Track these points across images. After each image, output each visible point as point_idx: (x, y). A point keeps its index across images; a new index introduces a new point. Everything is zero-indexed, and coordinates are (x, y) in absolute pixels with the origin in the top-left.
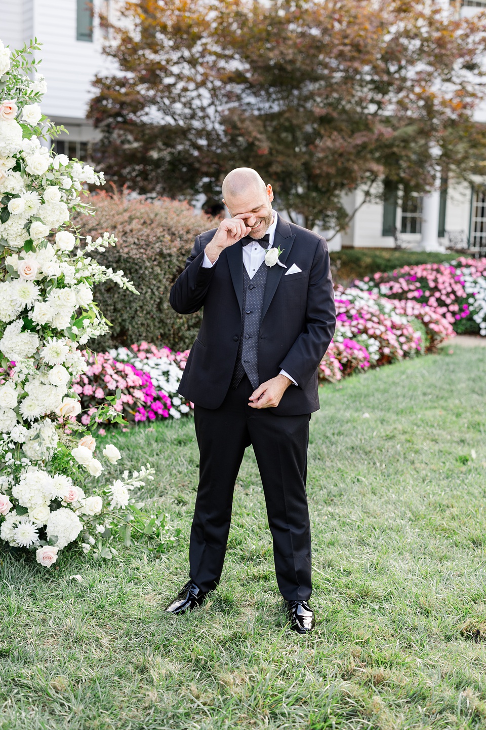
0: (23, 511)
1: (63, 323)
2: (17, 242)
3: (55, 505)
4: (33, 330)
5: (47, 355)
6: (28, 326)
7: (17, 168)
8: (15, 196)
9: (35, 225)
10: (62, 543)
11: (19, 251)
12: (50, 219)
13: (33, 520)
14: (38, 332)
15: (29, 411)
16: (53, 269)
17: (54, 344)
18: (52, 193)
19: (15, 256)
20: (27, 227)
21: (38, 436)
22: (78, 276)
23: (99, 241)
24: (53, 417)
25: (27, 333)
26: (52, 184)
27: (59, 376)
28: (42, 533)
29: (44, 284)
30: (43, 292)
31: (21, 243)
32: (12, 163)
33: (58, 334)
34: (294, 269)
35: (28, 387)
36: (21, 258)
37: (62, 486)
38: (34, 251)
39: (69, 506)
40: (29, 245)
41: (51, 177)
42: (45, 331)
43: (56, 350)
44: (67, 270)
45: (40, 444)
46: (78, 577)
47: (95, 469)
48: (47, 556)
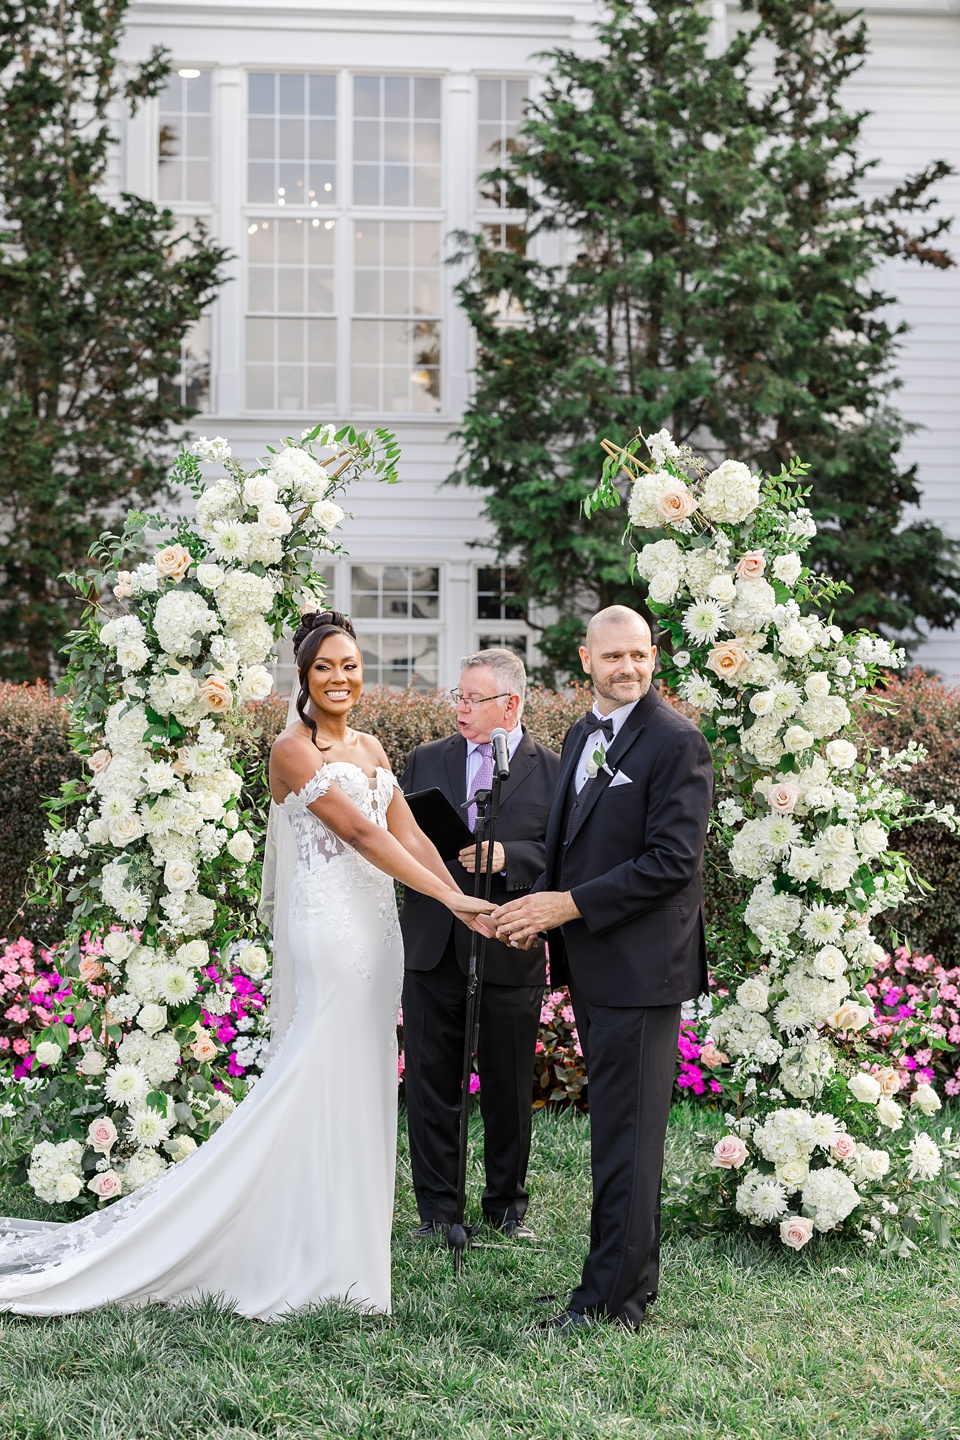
0: (768, 1168)
1: (838, 882)
2: (771, 759)
3: (818, 1160)
4: (794, 891)
5: (812, 932)
6: (784, 883)
7: (768, 648)
8: (762, 689)
9: (795, 731)
10: (827, 1223)
11: (777, 769)
12: (818, 722)
13: (780, 1180)
14: (802, 895)
15: (788, 1018)
16: (822, 796)
17: (820, 911)
18: (818, 681)
19: (768, 779)
20: (781, 733)
21: (798, 1057)
22: (864, 808)
23: (900, 756)
24: (825, 1031)
25: (783, 897)
26: (819, 668)
27: (830, 962)
28: (795, 1203)
29: (812, 823)
30: (808, 835)
31: (776, 760)
32: (762, 641)
33: (835, 899)
34: (621, 778)
35: (788, 983)
36: (775, 781)
37: (827, 1130)
38: (796, 771)
39: (839, 1165)
40: (788, 763)
41: (818, 658)
42: (811, 892)
43: (823, 921)
44: (846, 800)
45: (801, 1069)
46: (844, 1271)
47: (891, 1114)
48: (797, 1231)
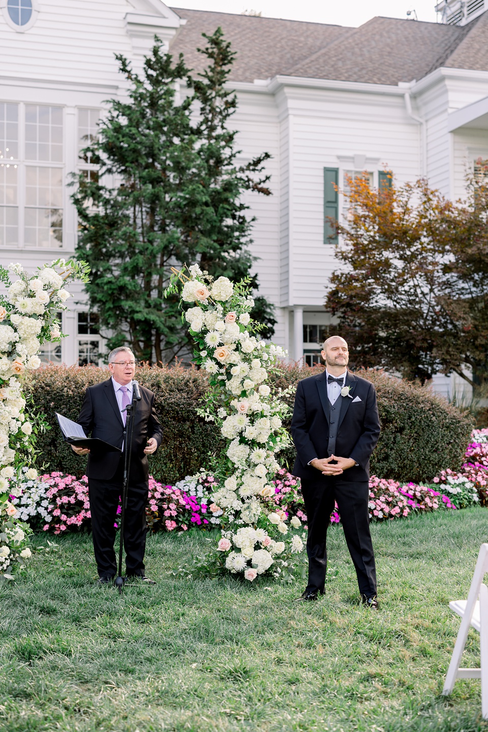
0: (239, 550)
1: (263, 439)
2: (237, 392)
3: (257, 547)
4: (246, 443)
5: (254, 458)
6: (243, 441)
7: (237, 349)
8: (235, 365)
9: (247, 381)
10: (261, 570)
11: (239, 397)
12: (255, 378)
13: (243, 555)
14: (249, 445)
15: (244, 493)
16: (257, 407)
17: (258, 451)
18: (256, 362)
19: (236, 400)
20: (242, 382)
21: (248, 508)
22: (273, 411)
23: (286, 390)
24: (258, 496)
25: (242, 446)
26: (256, 357)
27: (261, 470)
28: (249, 563)
29: (253, 417)
30: (252, 422)
31: (239, 393)
32: (234, 347)
33: (261, 446)
34: (357, 399)
35: (244, 479)
36: (239, 401)
37: (261, 535)
38: (247, 397)
39: (265, 548)
40: (244, 394)
41: (256, 353)
42: (253, 444)
43: (258, 454)
44: (265, 408)
45: (250, 512)
46: (269, 588)
47: (283, 529)
48: (251, 574)
